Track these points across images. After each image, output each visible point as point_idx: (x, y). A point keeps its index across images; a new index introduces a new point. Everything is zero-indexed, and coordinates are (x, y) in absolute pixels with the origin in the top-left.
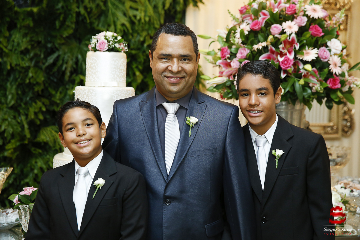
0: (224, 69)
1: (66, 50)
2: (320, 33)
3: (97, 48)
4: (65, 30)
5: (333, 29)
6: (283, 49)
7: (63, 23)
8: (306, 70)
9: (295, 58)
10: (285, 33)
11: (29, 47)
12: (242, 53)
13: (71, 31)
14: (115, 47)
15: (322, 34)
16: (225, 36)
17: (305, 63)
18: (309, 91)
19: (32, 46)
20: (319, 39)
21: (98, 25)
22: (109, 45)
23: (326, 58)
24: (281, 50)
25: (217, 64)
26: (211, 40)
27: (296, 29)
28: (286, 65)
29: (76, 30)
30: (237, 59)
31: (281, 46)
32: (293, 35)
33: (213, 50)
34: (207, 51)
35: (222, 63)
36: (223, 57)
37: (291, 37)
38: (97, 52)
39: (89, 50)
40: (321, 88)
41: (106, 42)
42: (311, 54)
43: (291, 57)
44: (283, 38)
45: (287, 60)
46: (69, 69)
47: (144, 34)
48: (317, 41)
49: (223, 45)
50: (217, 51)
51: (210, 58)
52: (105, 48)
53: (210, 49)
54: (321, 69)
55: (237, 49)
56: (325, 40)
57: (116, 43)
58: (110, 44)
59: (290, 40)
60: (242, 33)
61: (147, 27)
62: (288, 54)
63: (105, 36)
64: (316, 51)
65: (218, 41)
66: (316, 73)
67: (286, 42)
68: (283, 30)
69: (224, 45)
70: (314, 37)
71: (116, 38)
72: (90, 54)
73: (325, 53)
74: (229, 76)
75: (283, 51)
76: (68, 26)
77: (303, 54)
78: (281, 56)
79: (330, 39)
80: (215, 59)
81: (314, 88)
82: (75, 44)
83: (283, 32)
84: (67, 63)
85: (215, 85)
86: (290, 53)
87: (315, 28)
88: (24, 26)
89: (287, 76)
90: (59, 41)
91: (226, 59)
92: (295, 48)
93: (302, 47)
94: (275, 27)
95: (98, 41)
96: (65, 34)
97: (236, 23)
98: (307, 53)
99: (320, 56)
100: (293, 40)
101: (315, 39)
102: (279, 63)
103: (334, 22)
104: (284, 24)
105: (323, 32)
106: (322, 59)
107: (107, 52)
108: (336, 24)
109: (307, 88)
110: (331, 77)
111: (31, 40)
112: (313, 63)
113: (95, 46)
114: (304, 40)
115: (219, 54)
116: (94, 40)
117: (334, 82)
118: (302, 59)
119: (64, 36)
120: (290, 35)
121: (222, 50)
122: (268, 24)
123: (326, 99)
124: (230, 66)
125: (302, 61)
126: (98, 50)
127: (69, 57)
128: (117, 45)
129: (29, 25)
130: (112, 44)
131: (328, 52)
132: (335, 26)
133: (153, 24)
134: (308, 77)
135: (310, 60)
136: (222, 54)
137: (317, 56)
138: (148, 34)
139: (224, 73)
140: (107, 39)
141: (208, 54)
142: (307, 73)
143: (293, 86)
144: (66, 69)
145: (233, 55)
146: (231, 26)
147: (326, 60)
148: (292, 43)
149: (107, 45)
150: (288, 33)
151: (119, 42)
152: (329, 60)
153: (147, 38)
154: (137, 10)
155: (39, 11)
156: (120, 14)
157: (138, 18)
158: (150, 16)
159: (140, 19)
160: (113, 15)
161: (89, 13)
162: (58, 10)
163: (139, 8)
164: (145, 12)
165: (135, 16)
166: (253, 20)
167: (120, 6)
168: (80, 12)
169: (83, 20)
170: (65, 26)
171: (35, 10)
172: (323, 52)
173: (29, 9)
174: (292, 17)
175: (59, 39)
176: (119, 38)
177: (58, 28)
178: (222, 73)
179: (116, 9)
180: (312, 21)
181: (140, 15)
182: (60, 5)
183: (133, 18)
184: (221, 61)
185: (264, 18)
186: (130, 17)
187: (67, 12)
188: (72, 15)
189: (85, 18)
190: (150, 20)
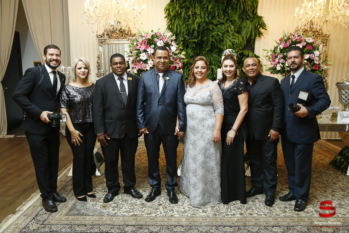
0: (272, 62)
4: (207, 48)
5: (316, 47)
7: (206, 45)
8: (305, 62)
11: (194, 55)
12: (279, 56)
13: (209, 48)
16: (273, 50)
19: (194, 54)
20: (310, 50)
21: (219, 46)
23: (313, 58)
26: (268, 51)
30: (278, 58)
34: (266, 55)
39: (223, 56)
40: (310, 69)
41: (229, 53)
42: (307, 56)
47: (238, 49)
48: (309, 52)
50: (270, 55)
51: (267, 58)
54: (310, 62)
55: (278, 55)
56: (313, 51)
57: (233, 53)
60: (280, 49)
61: (239, 46)
64: (309, 55)
65: (270, 51)
66: (308, 64)
69: (273, 53)
71: (233, 51)
74: (274, 65)
76: (208, 46)
79: (315, 51)
80: (269, 58)
82: (210, 53)
85: (269, 68)
87: (309, 47)
88: (192, 47)
90: (204, 53)
91: (273, 59)
96: (207, 50)
97: (278, 45)
103: (317, 44)
105: (312, 48)
106: (311, 58)
108: (317, 45)
110: (314, 65)
111: (194, 53)
112: (307, 60)
116: (225, 52)
117: (316, 67)
121: (272, 55)
122: (291, 45)
124: (275, 61)
128: (233, 54)
129: (193, 47)
131: (314, 56)
133: (242, 45)
134: (305, 65)
136: (272, 57)
137: (309, 57)
138: (240, 49)
140: (230, 52)
141: (267, 56)
145: (276, 57)
146: (275, 46)
151: (234, 53)
154: (235, 39)
155: (198, 41)
156: (228, 41)
157: (236, 42)
158: (240, 42)
159: (237, 43)
160: (226, 41)
161: (216, 41)
162: (205, 40)
163: (236, 38)
164: (239, 40)
165: (234, 42)
166: (285, 44)
167: (229, 38)
168: (213, 41)
169: (213, 44)
170: (207, 46)
171: (196, 41)
172: (312, 56)
173: (194, 40)
174: (300, 42)
175: (205, 52)
176: (234, 51)
177: (204, 47)
178: (272, 64)
179: (227, 39)
180: (308, 44)
181: (236, 41)
182: (205, 38)
183: (234, 43)
184: (271, 59)
185: (289, 43)
186: (232, 42)
187: (208, 40)
188: (210, 42)
189: (215, 43)
190: (240, 43)
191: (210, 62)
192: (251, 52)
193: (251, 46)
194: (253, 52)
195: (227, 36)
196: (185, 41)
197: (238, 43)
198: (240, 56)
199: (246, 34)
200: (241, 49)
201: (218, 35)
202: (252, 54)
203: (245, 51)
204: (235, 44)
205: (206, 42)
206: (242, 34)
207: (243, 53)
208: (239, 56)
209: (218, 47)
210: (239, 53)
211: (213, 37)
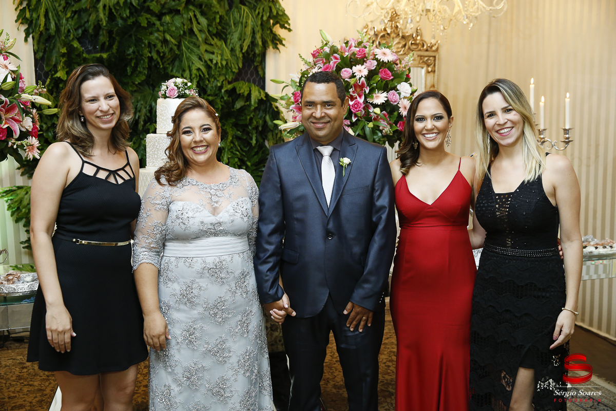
0: (297, 114)
1: (139, 98)
2: (390, 77)
3: (167, 95)
4: (137, 76)
5: (403, 73)
6: (353, 92)
7: (135, 69)
8: (376, 114)
9: (365, 102)
10: (355, 76)
13: (143, 78)
14: (185, 93)
15: (392, 77)
16: (298, 80)
17: (375, 106)
18: (380, 134)
20: (388, 82)
21: (172, 71)
22: (178, 92)
23: (395, 102)
24: (351, 93)
25: (291, 109)
26: (284, 85)
27: (365, 72)
28: (356, 108)
29: (148, 76)
31: (351, 90)
32: (363, 79)
33: (287, 95)
34: (280, 96)
35: (295, 108)
36: (296, 102)
37: (361, 81)
38: (167, 99)
39: (159, 98)
40: (390, 131)
41: (176, 88)
42: (380, 98)
43: (361, 100)
44: (352, 81)
45: (357, 103)
46: (143, 118)
47: (222, 78)
48: (386, 85)
49: (296, 89)
50: (290, 95)
51: (284, 103)
52: (175, 94)
53: (284, 94)
54: (391, 113)
56: (394, 84)
57: (186, 89)
58: (180, 90)
59: (360, 84)
61: (224, 71)
62: (358, 97)
63: (175, 83)
64: (385, 94)
65: (291, 85)
66: (385, 116)
67: (356, 85)
68: (353, 74)
70: (384, 80)
71: (186, 84)
72: (160, 101)
73: (394, 96)
75: (353, 95)
76: (140, 72)
77: (372, 98)
78: (352, 101)
79: (399, 83)
80: (289, 104)
81: (384, 131)
82: (148, 90)
83: (353, 76)
84: (140, 111)
85: (288, 130)
86: (360, 96)
87: (385, 72)
89: (358, 120)
90: (131, 89)
91: (298, 104)
92: (365, 92)
93: (372, 91)
94: (345, 71)
95: (167, 88)
97: (308, 67)
98: (377, 97)
99: (390, 100)
100: (363, 84)
101: (384, 82)
102: (350, 107)
103: (404, 65)
104: (354, 68)
105: (392, 76)
106: (391, 103)
107: (178, 99)
108: (405, 67)
109: (378, 132)
110: (400, 120)
112: (383, 107)
113: (165, 93)
114: (374, 83)
115: (292, 99)
116: (164, 88)
118: (372, 103)
119: (137, 83)
120: (360, 78)
121: (294, 94)
122: (339, 69)
123: (398, 142)
125: (372, 104)
126: (168, 97)
127: (142, 104)
128: (187, 92)
130: (182, 90)
131: (398, 95)
132: (404, 70)
133: (231, 68)
134: (379, 121)
135: (379, 104)
136: (295, 99)
137: (386, 99)
138: (226, 79)
139: (297, 118)
140: (177, 86)
141: (281, 99)
142: (377, 117)
143: (363, 129)
144: (139, 117)
146: (304, 69)
147: (396, 104)
148: (362, 86)
149: (177, 92)
150: (358, 77)
151: (189, 88)
152: (398, 103)
153: (224, 83)
154: (213, 53)
155: (109, 57)
156: (195, 59)
157: (214, 62)
158: (226, 60)
159: (217, 63)
160: (188, 59)
161: (162, 58)
162: (129, 55)
163: (215, 51)
164: (222, 55)
165: (211, 60)
166: (324, 64)
167: (195, 50)
168: (152, 57)
169: (156, 66)
170: (137, 72)
171: (105, 56)
172: (392, 95)
173: (98, 55)
174: (362, 61)
175: (131, 86)
176: (189, 84)
177: (129, 74)
178: (296, 117)
179: (190, 53)
180: (381, 64)
181: (216, 58)
182: (131, 50)
183: (209, 63)
184: (294, 106)
185: (335, 63)
186: (206, 62)
187: (138, 57)
188: (144, 60)
189: (158, 63)
190: (227, 63)
191: (149, 114)
192: (257, 88)
193: (257, 72)
194: (263, 87)
195: (191, 46)
196: (74, 56)
197: (220, 65)
198: (229, 97)
199: (240, 39)
200: (230, 80)
201: (165, 41)
202: (260, 93)
203: (241, 85)
204: (213, 66)
205: (134, 61)
206: (231, 40)
207: (234, 89)
208: (225, 98)
209: (168, 73)
210: (226, 91)
211: (150, 46)
